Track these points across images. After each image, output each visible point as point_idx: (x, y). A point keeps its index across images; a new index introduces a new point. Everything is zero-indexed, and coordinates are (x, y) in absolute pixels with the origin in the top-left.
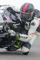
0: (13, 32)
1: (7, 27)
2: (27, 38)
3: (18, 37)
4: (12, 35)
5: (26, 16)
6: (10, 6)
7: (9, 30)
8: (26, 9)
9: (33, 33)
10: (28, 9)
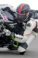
0: (8, 32)
1: (2, 26)
2: (22, 39)
3: (13, 37)
4: (7, 34)
5: (22, 17)
6: (8, 6)
7: (4, 30)
8: (21, 10)
9: (28, 34)
10: (24, 10)
